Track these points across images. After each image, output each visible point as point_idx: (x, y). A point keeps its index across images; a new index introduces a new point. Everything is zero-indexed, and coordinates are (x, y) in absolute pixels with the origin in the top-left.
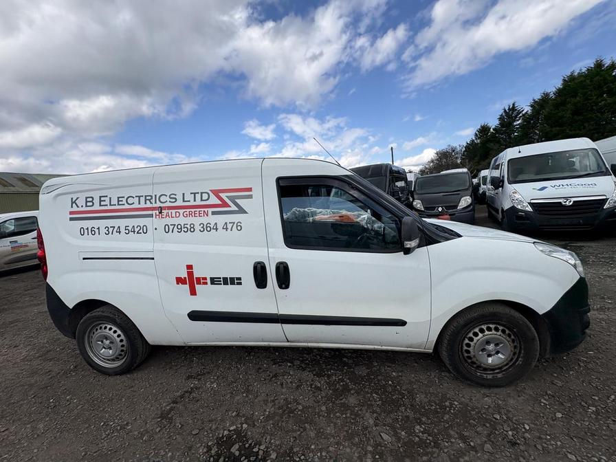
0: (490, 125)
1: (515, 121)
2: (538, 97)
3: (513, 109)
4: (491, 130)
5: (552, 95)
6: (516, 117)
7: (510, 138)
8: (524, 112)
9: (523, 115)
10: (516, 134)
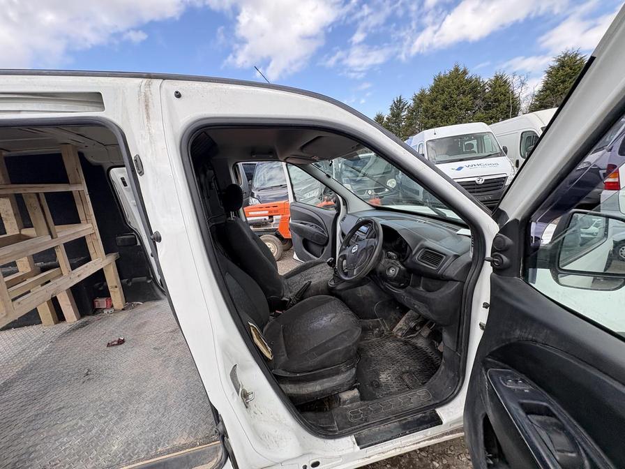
0: (383, 114)
1: (401, 112)
2: (418, 93)
3: (400, 101)
4: (385, 119)
5: (427, 92)
6: (402, 108)
7: (399, 127)
8: (408, 105)
9: (408, 107)
10: (403, 123)
